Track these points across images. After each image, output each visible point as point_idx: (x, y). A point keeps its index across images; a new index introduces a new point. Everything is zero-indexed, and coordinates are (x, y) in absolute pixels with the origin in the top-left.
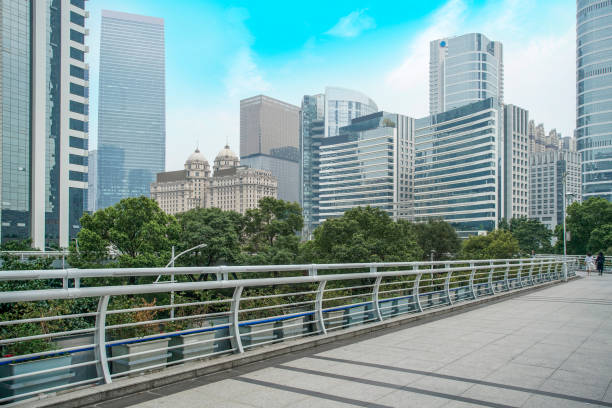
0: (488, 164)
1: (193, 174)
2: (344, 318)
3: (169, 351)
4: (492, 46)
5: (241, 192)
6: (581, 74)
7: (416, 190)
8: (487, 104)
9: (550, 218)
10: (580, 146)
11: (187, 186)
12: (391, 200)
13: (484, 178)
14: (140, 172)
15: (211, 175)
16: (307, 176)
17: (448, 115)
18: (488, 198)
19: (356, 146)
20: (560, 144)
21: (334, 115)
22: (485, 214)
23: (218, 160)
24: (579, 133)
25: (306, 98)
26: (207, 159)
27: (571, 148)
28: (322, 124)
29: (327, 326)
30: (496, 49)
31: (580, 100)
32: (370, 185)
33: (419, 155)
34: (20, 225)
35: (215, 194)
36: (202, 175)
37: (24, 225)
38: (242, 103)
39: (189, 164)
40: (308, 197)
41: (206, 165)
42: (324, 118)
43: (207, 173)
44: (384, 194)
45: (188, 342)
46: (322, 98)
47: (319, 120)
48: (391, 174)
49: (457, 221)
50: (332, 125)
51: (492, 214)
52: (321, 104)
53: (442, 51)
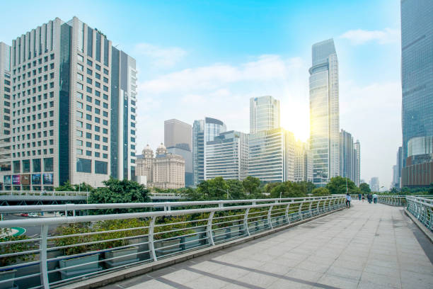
1: (146, 156)
5: (170, 165)
11: (144, 162)
15: (154, 157)
16: (196, 158)
21: (208, 130)
23: (158, 150)
25: (196, 122)
26: (152, 149)
28: (203, 134)
29: (215, 240)
30: (277, 103)
35: (157, 167)
36: (150, 157)
38: (166, 122)
39: (144, 151)
40: (197, 167)
41: (152, 152)
42: (204, 131)
43: (152, 156)
46: (203, 122)
47: (201, 132)
50: (208, 134)
51: (281, 177)
52: (202, 124)
53: (255, 103)
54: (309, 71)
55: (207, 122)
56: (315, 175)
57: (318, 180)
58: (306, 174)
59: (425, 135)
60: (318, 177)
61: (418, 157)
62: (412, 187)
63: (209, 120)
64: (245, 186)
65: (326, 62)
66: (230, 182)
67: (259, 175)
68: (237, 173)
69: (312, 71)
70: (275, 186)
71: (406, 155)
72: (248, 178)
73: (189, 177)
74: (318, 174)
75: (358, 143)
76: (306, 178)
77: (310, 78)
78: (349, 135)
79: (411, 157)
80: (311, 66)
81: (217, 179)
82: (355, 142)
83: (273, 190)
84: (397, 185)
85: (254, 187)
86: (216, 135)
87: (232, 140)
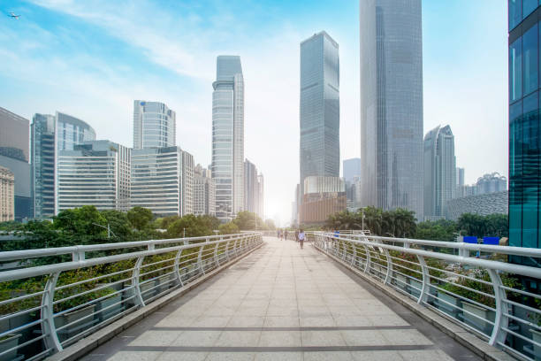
4: (170, 112)
6: (214, 139)
7: (133, 193)
12: (114, 198)
16: (39, 174)
20: (202, 172)
21: (62, 133)
22: (173, 210)
28: (52, 137)
29: (144, 299)
30: (173, 115)
31: (214, 152)
40: (41, 189)
42: (54, 133)
44: (109, 193)
46: (52, 118)
47: (49, 134)
49: (157, 212)
50: (62, 139)
51: (177, 209)
52: (50, 122)
53: (142, 108)
54: (213, 85)
55: (59, 121)
56: (217, 209)
57: (222, 215)
58: (207, 207)
59: (316, 175)
60: (221, 211)
61: (312, 195)
62: (307, 223)
63: (64, 119)
64: (131, 221)
65: (231, 80)
66: (107, 214)
67: (148, 206)
68: (113, 202)
69: (217, 85)
70: (173, 220)
71: (302, 191)
72: (135, 209)
73: (22, 205)
74: (221, 207)
75: (261, 176)
76: (207, 211)
77: (214, 94)
78: (253, 166)
79: (306, 195)
80: (215, 80)
81: (85, 209)
82: (258, 174)
83: (171, 225)
84: (295, 221)
85: (145, 222)
86: (78, 143)
87: (105, 153)
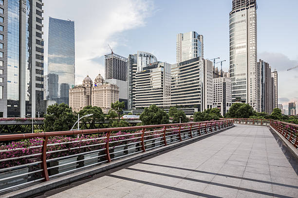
0: (198, 82)
1: (86, 85)
2: (152, 145)
3: (77, 163)
4: (199, 36)
5: (105, 93)
6: (231, 49)
7: (172, 92)
8: (197, 59)
9: (220, 104)
10: (231, 75)
11: (84, 90)
12: (162, 96)
13: (196, 88)
14: (65, 84)
16: (130, 87)
17: (183, 63)
18: (198, 95)
19: (149, 75)
21: (141, 62)
22: (197, 102)
23: (96, 80)
24: (230, 71)
25: (130, 55)
27: (228, 77)
30: (201, 38)
31: (231, 59)
32: (155, 90)
33: (173, 78)
34: (15, 106)
36: (90, 86)
37: (17, 106)
39: (84, 81)
40: (131, 95)
41: (91, 81)
42: (137, 64)
43: (92, 85)
44: (160, 94)
45: (86, 158)
48: (162, 86)
51: (200, 102)
75: (276, 72)
76: (225, 102)
78: (267, 65)
